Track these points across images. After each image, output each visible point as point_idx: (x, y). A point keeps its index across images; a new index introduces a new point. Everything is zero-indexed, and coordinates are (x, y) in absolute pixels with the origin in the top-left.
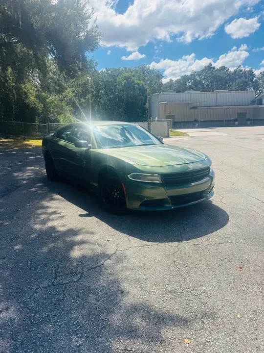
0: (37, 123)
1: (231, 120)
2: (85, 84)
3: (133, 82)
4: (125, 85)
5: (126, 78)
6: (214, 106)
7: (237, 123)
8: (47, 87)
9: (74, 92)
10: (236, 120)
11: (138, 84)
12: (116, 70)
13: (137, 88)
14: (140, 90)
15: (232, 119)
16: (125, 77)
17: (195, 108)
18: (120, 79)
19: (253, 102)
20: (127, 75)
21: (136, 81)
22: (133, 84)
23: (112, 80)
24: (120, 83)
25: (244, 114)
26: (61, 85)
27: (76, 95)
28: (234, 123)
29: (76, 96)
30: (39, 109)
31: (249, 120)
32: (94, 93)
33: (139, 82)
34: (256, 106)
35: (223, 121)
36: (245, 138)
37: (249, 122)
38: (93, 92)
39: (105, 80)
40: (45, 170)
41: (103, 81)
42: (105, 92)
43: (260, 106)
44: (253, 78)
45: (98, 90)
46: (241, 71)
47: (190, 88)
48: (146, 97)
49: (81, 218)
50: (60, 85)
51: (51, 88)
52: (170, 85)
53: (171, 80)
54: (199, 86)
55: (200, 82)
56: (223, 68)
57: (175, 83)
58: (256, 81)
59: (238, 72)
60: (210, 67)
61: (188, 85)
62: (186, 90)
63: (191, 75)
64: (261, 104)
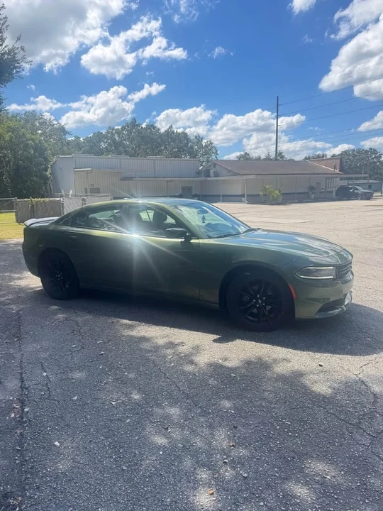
3: (24, 136)
4: (10, 140)
5: (12, 130)
11: (33, 140)
13: (32, 145)
14: (36, 149)
17: (129, 179)
20: (12, 124)
21: (28, 135)
22: (24, 139)
24: (1, 136)
25: (190, 189)
31: (196, 196)
33: (33, 137)
34: (203, 178)
43: (209, 179)
44: (188, 144)
46: (173, 132)
47: (107, 150)
52: (77, 144)
53: (77, 138)
54: (121, 148)
55: (121, 144)
56: (151, 126)
57: (84, 142)
58: (192, 148)
59: (169, 133)
60: (134, 124)
61: (103, 145)
62: (102, 154)
63: (108, 132)
64: (208, 176)
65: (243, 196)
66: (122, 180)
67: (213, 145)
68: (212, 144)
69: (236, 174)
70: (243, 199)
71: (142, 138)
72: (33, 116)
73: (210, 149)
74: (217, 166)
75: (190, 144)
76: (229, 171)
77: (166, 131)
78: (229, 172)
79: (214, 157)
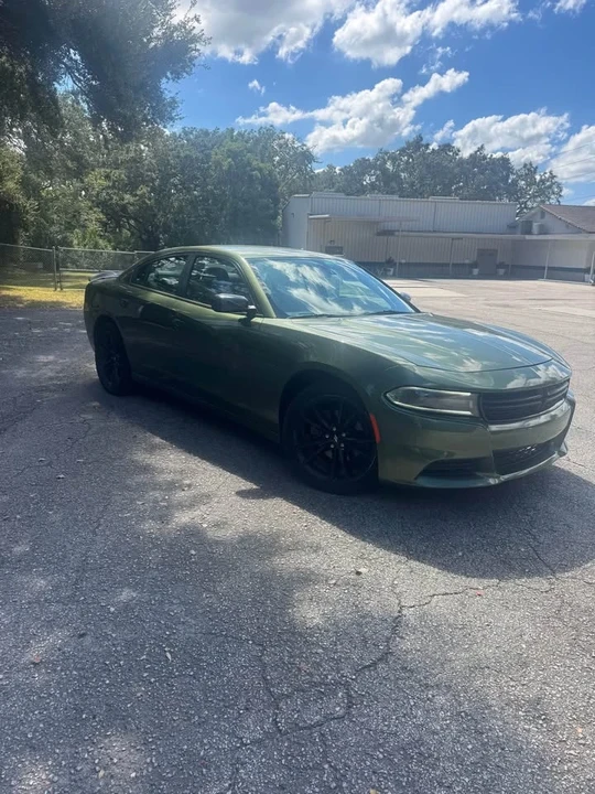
0: (22, 245)
1: (464, 265)
2: (134, 160)
3: (249, 164)
4: (229, 169)
5: (233, 154)
6: (430, 232)
7: (476, 271)
8: (44, 161)
9: (107, 177)
10: (475, 265)
11: (260, 170)
12: (206, 133)
13: (257, 178)
14: (263, 183)
15: (467, 262)
16: (229, 150)
17: (389, 233)
18: (217, 155)
19: (512, 227)
20: (234, 146)
21: (255, 163)
22: (248, 168)
23: (200, 156)
24: (218, 164)
25: (493, 253)
26: (82, 157)
27: (114, 184)
28: (471, 272)
29: (113, 187)
30: (27, 212)
31: (501, 265)
32: (156, 184)
33: (261, 165)
34: (518, 236)
35: (447, 265)
36: (508, 306)
37: (502, 271)
38: (153, 180)
39: (182, 155)
40: (94, 366)
41: (178, 157)
42: (182, 183)
43: (528, 237)
44: (508, 177)
45: (165, 178)
46: (484, 158)
47: (373, 187)
48: (276, 201)
49: (244, 502)
50: (78, 159)
51: (54, 165)
52: (329, 178)
53: (331, 167)
54: (394, 184)
55: (396, 176)
56: (446, 147)
57: (340, 174)
58: (515, 183)
59: (477, 159)
60: (417, 144)
61: (367, 180)
62: (364, 192)
63: (377, 159)
64: (529, 232)
65: (587, 271)
66: (379, 234)
67: (556, 179)
68: (553, 177)
69: (580, 231)
70: (586, 276)
71: (428, 166)
72: (269, 133)
73: (549, 187)
74: (547, 216)
75: (512, 177)
76: (568, 225)
77: (471, 155)
78: (567, 227)
79: (553, 201)
